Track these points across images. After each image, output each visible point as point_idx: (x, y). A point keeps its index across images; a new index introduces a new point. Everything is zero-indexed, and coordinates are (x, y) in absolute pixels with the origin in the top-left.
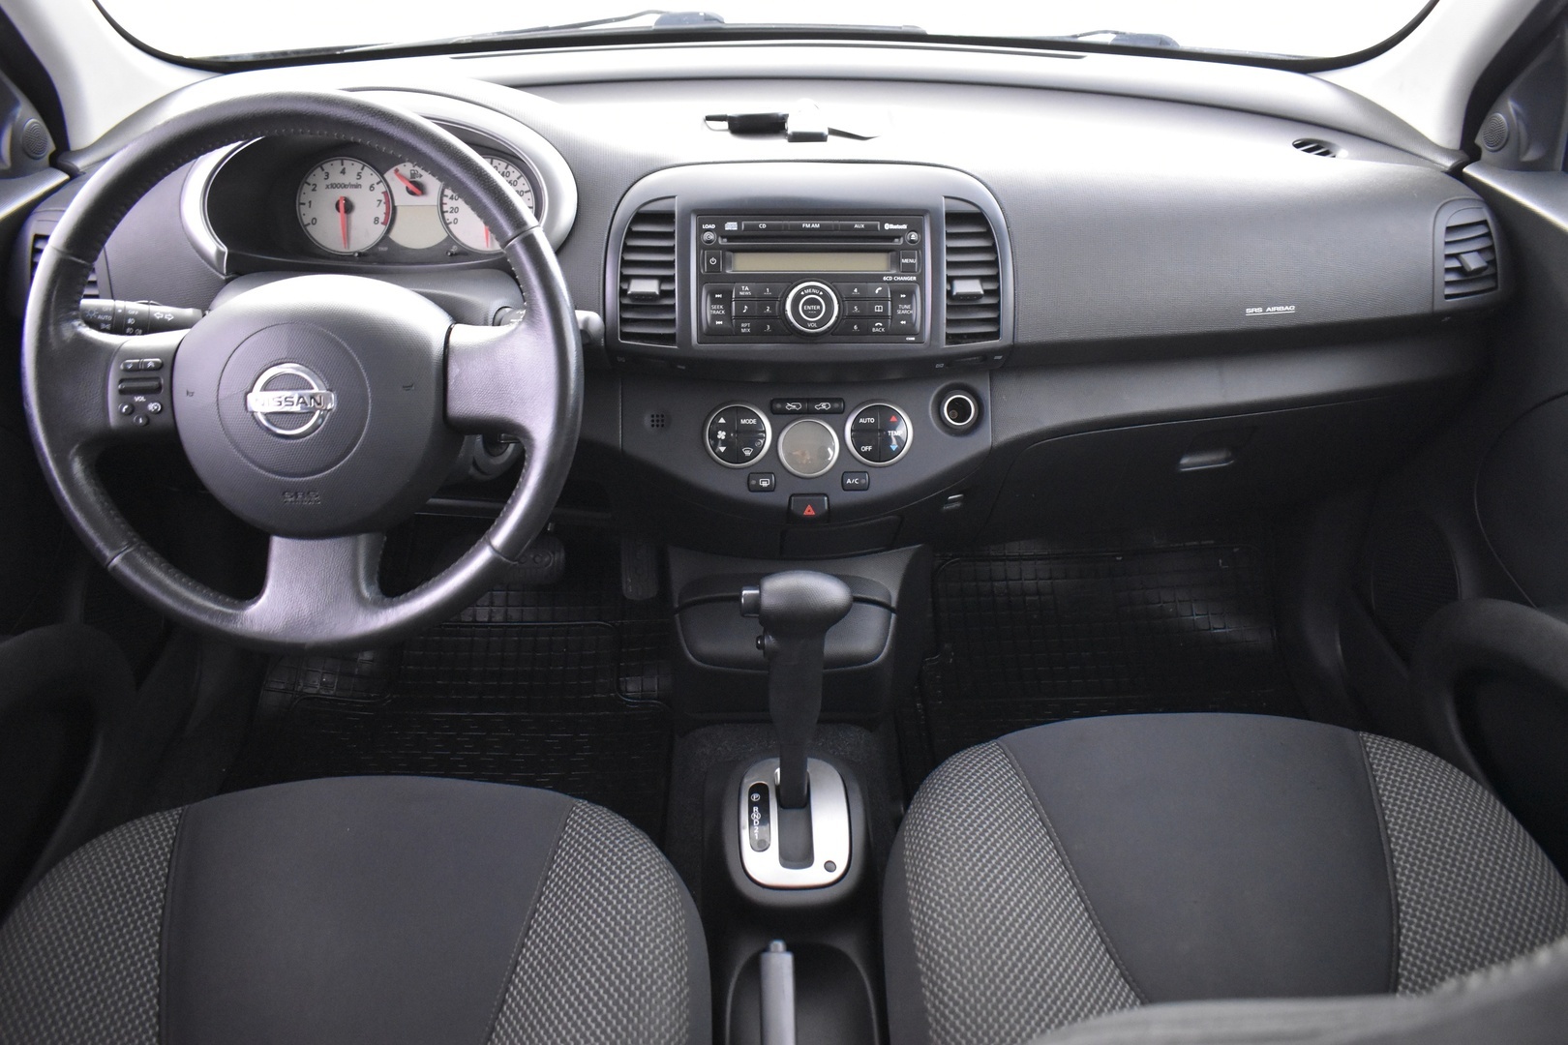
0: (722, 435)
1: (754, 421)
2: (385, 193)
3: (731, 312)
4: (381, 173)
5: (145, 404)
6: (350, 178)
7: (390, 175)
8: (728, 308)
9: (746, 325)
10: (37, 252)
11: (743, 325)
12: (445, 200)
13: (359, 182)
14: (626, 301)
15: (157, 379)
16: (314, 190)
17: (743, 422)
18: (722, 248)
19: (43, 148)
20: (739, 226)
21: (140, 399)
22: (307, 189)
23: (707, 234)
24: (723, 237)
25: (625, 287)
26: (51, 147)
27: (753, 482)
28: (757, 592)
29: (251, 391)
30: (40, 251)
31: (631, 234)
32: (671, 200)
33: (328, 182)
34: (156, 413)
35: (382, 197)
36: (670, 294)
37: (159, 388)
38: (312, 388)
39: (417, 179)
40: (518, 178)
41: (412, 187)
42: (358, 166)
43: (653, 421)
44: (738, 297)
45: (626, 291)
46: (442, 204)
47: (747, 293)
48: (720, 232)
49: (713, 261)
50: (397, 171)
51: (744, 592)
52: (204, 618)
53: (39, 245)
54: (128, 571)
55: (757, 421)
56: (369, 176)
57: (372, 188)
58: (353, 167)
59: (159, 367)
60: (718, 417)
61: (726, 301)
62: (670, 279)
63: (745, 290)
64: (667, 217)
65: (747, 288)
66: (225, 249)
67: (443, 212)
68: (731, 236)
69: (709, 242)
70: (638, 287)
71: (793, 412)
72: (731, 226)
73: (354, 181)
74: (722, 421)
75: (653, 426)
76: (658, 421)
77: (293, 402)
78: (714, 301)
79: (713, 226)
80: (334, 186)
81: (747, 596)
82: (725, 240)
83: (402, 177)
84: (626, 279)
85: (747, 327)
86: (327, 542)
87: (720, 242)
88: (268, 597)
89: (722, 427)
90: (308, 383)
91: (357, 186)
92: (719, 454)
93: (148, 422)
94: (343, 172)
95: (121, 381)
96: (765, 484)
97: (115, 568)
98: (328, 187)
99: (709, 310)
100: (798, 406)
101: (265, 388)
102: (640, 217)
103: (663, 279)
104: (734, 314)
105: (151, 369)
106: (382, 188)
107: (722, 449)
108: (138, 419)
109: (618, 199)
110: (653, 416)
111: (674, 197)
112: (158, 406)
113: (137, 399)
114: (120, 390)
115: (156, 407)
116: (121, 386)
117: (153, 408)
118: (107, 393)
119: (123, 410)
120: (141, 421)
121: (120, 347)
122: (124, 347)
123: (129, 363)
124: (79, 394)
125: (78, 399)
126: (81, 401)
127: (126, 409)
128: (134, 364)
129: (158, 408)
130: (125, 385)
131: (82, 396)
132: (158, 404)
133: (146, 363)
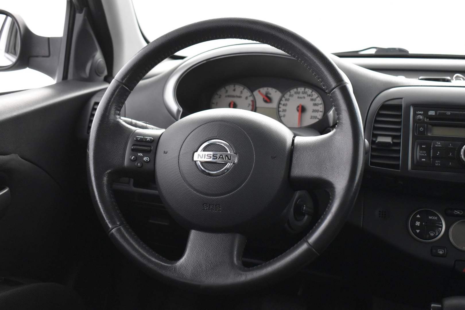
0: (418, 224)
1: (436, 218)
2: (252, 101)
3: (430, 155)
4: (252, 91)
5: (142, 157)
6: (237, 93)
7: (256, 93)
8: (429, 153)
9: (438, 161)
10: (94, 109)
11: (436, 162)
12: (281, 106)
13: (241, 95)
14: (374, 146)
15: (150, 147)
16: (220, 97)
17: (430, 218)
18: (427, 123)
19: (102, 73)
20: (436, 113)
21: (140, 154)
22: (216, 97)
23: (419, 116)
24: (427, 118)
25: (374, 139)
26: (106, 73)
27: (434, 251)
28: (440, 306)
29: (197, 151)
30: (96, 109)
31: (378, 115)
32: (400, 100)
33: (227, 94)
34: (147, 162)
35: (251, 103)
36: (398, 144)
37: (150, 151)
38: (228, 152)
39: (269, 95)
40: (317, 97)
41: (266, 99)
42: (241, 88)
43: (380, 214)
44: (434, 148)
45: (375, 141)
46: (279, 107)
47: (439, 146)
48: (426, 115)
49: (421, 129)
50: (259, 91)
51: (432, 305)
52: (151, 266)
53: (95, 107)
54: (118, 237)
55: (438, 218)
56: (246, 93)
57: (247, 98)
58: (239, 88)
59: (152, 141)
60: (416, 214)
61: (428, 149)
62: (398, 137)
63: (438, 144)
64: (398, 107)
65: (439, 143)
66: (181, 110)
67: (279, 111)
68: (431, 118)
69: (420, 120)
70: (380, 139)
71: (458, 216)
72: (432, 113)
73: (239, 94)
74: (418, 216)
75: (380, 217)
76: (382, 214)
77: (217, 157)
78: (422, 149)
79: (422, 113)
80: (229, 96)
81: (434, 307)
82: (428, 119)
83: (261, 94)
84: (376, 136)
85: (439, 163)
86: (220, 235)
87: (425, 120)
88: (185, 259)
89: (418, 219)
90: (226, 149)
91: (240, 97)
92: (416, 233)
93: (142, 166)
94: (234, 90)
95: (134, 145)
96: (441, 252)
97: (112, 233)
98: (226, 96)
99: (418, 153)
100: (461, 212)
101: (205, 150)
102: (384, 107)
103: (394, 137)
104: (432, 156)
105: (148, 142)
106: (251, 98)
107: (418, 231)
108: (138, 164)
109: (373, 98)
110: (380, 211)
111: (402, 98)
112: (148, 159)
113: (139, 154)
114: (132, 149)
115: (147, 159)
116: (133, 147)
117: (146, 159)
118: (126, 150)
119: (132, 158)
120: (139, 165)
121: (135, 131)
122: (137, 131)
123: (139, 137)
124: (113, 148)
125: (112, 150)
126: (113, 151)
127: (133, 158)
128: (141, 138)
129: (148, 160)
130: (135, 147)
131: (115, 149)
132: (148, 158)
133: (146, 139)
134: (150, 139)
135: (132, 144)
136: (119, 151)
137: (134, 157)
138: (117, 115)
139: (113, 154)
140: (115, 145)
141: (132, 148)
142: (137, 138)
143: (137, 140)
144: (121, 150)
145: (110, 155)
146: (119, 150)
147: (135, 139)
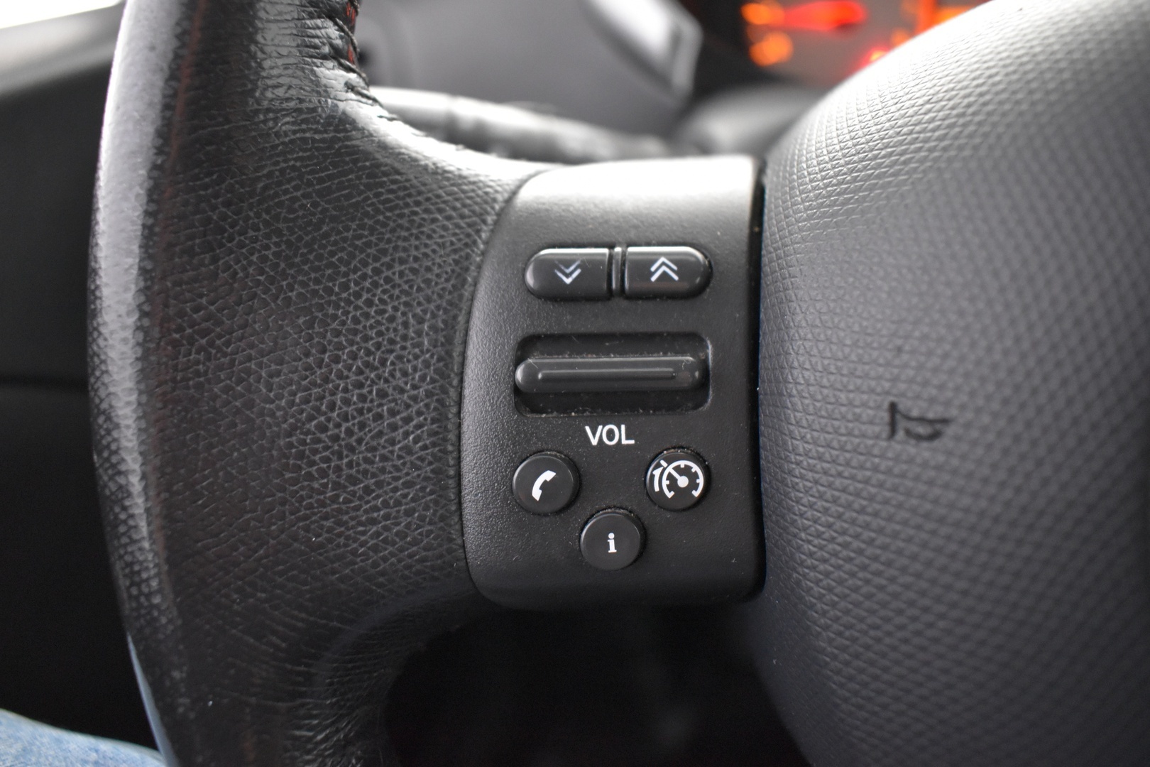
5: (639, 461)
15: (692, 340)
34: (685, 505)
37: (700, 383)
59: (696, 285)
93: (642, 556)
95: (526, 347)
105: (664, 295)
108: (597, 540)
112: (693, 477)
113: (597, 435)
114: (516, 390)
115: (683, 482)
116: (530, 374)
117: (673, 484)
118: (460, 403)
119: (537, 493)
120: (612, 549)
121: (514, 193)
122: (526, 196)
123: (567, 262)
124: (332, 407)
125: (323, 428)
126: (336, 438)
127: (544, 486)
128: (588, 266)
129: (693, 485)
130: (546, 365)
131: (346, 418)
132: (695, 468)
133: (643, 266)
134: (683, 265)
135: (512, 341)
136: (394, 427)
137: (548, 475)
138: (325, 57)
139: (338, 469)
140: (340, 376)
141: (519, 375)
142: (548, 269)
143: (553, 295)
144: (407, 420)
145: (310, 477)
146: (393, 413)
147: (530, 279)
